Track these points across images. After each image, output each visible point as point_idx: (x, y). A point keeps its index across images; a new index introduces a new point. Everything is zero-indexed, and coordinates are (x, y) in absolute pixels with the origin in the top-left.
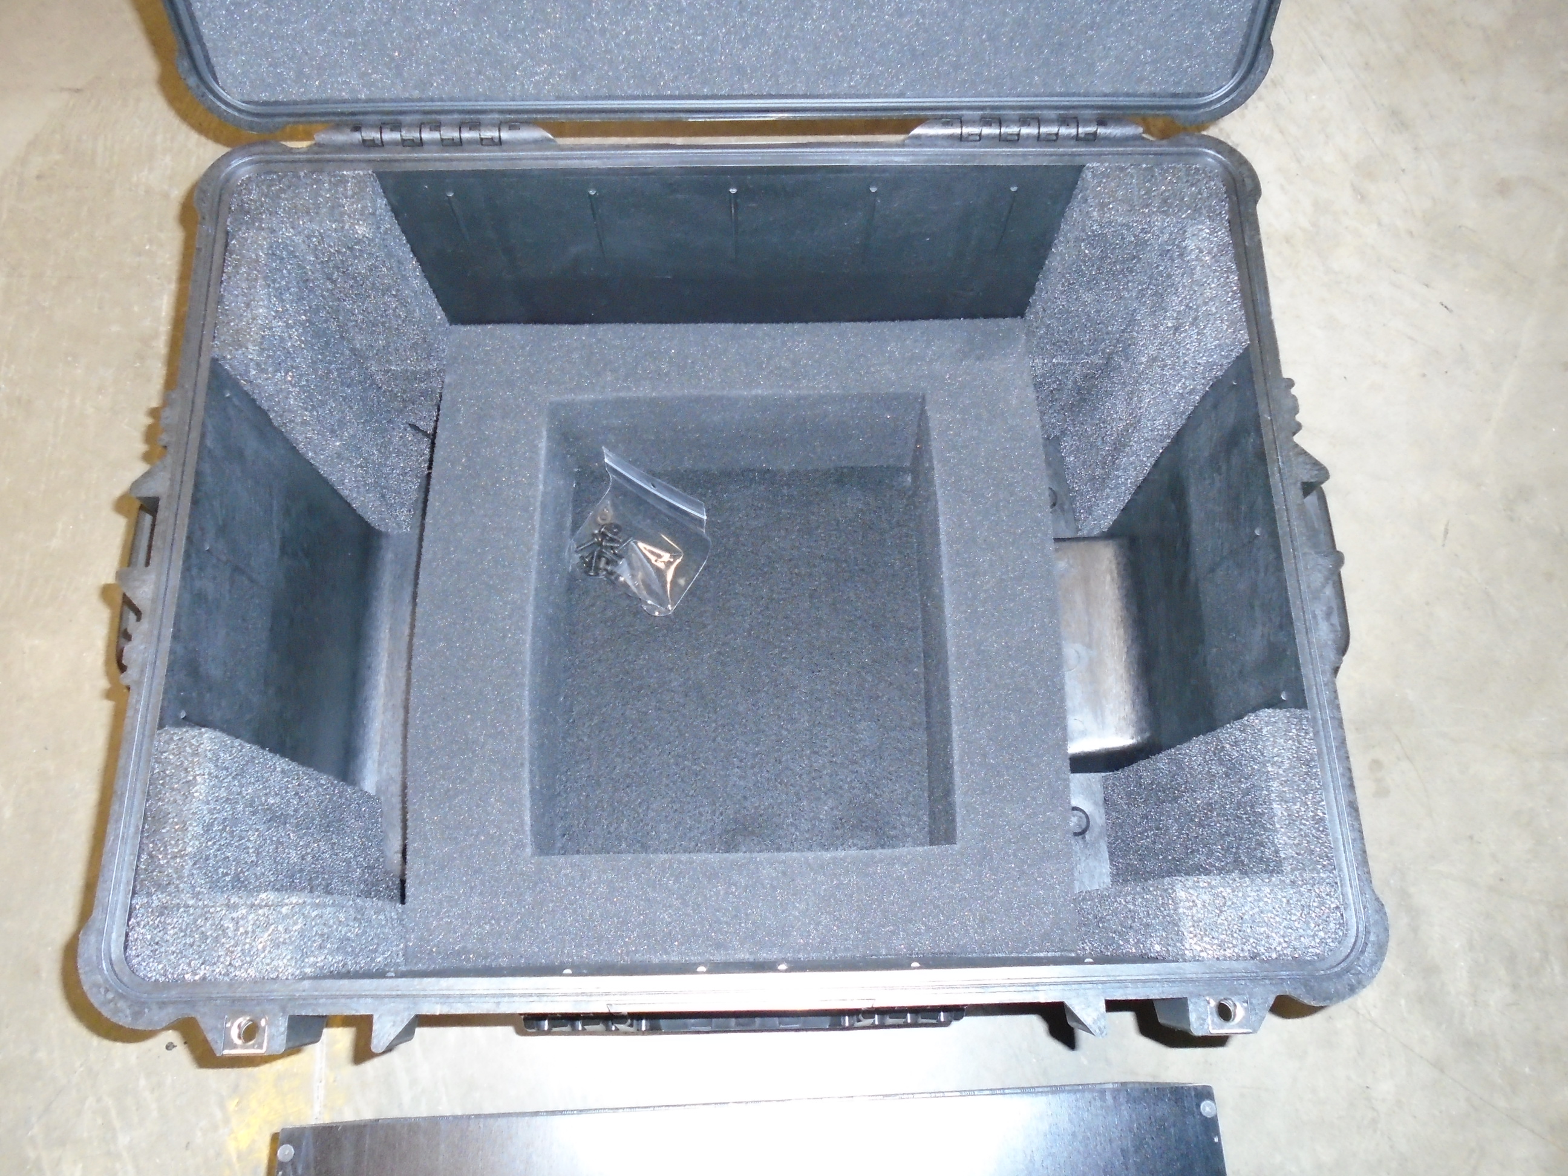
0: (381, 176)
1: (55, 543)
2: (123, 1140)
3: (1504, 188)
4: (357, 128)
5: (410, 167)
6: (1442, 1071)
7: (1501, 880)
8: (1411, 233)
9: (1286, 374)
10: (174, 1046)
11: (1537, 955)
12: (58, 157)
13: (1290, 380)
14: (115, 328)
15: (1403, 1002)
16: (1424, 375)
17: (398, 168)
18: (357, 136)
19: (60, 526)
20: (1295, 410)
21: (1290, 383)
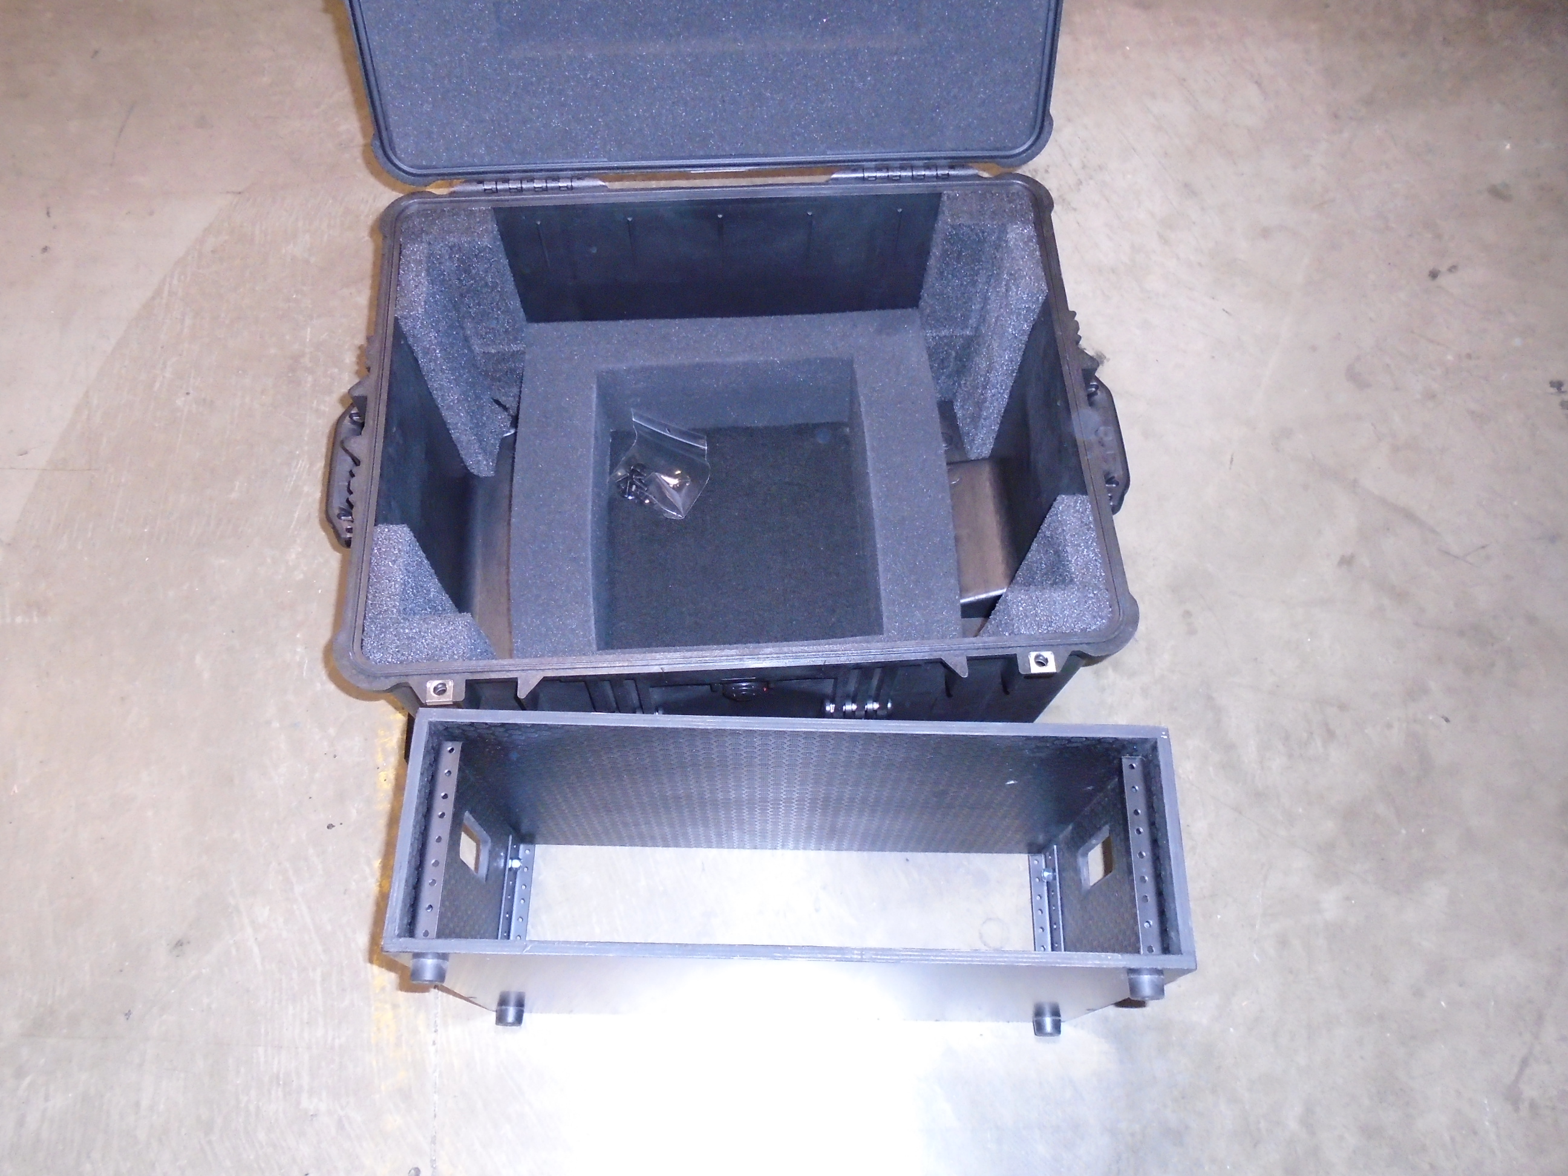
0: (497, 211)
1: (234, 495)
2: (298, 889)
3: (1265, 233)
4: (481, 182)
5: (515, 204)
6: (1240, 813)
7: (1278, 686)
8: (1200, 264)
9: (1071, 308)
10: (333, 826)
11: (1305, 735)
12: (227, 237)
13: (1074, 312)
14: (273, 351)
15: (1211, 769)
16: (1213, 357)
17: (506, 205)
18: (481, 187)
19: (237, 483)
20: (1078, 329)
21: (1074, 314)
